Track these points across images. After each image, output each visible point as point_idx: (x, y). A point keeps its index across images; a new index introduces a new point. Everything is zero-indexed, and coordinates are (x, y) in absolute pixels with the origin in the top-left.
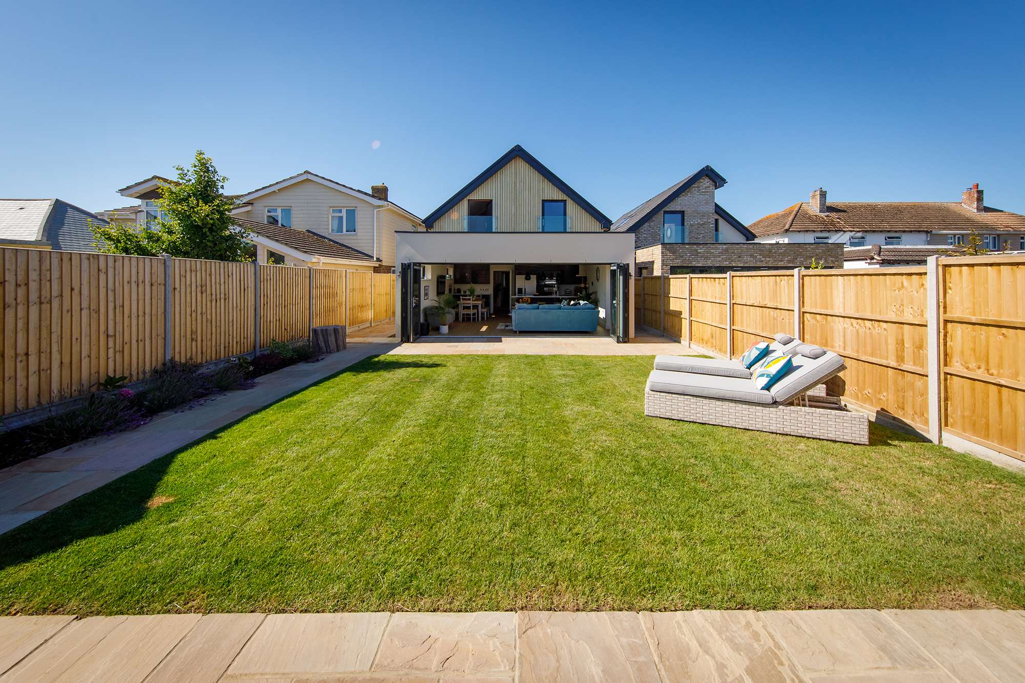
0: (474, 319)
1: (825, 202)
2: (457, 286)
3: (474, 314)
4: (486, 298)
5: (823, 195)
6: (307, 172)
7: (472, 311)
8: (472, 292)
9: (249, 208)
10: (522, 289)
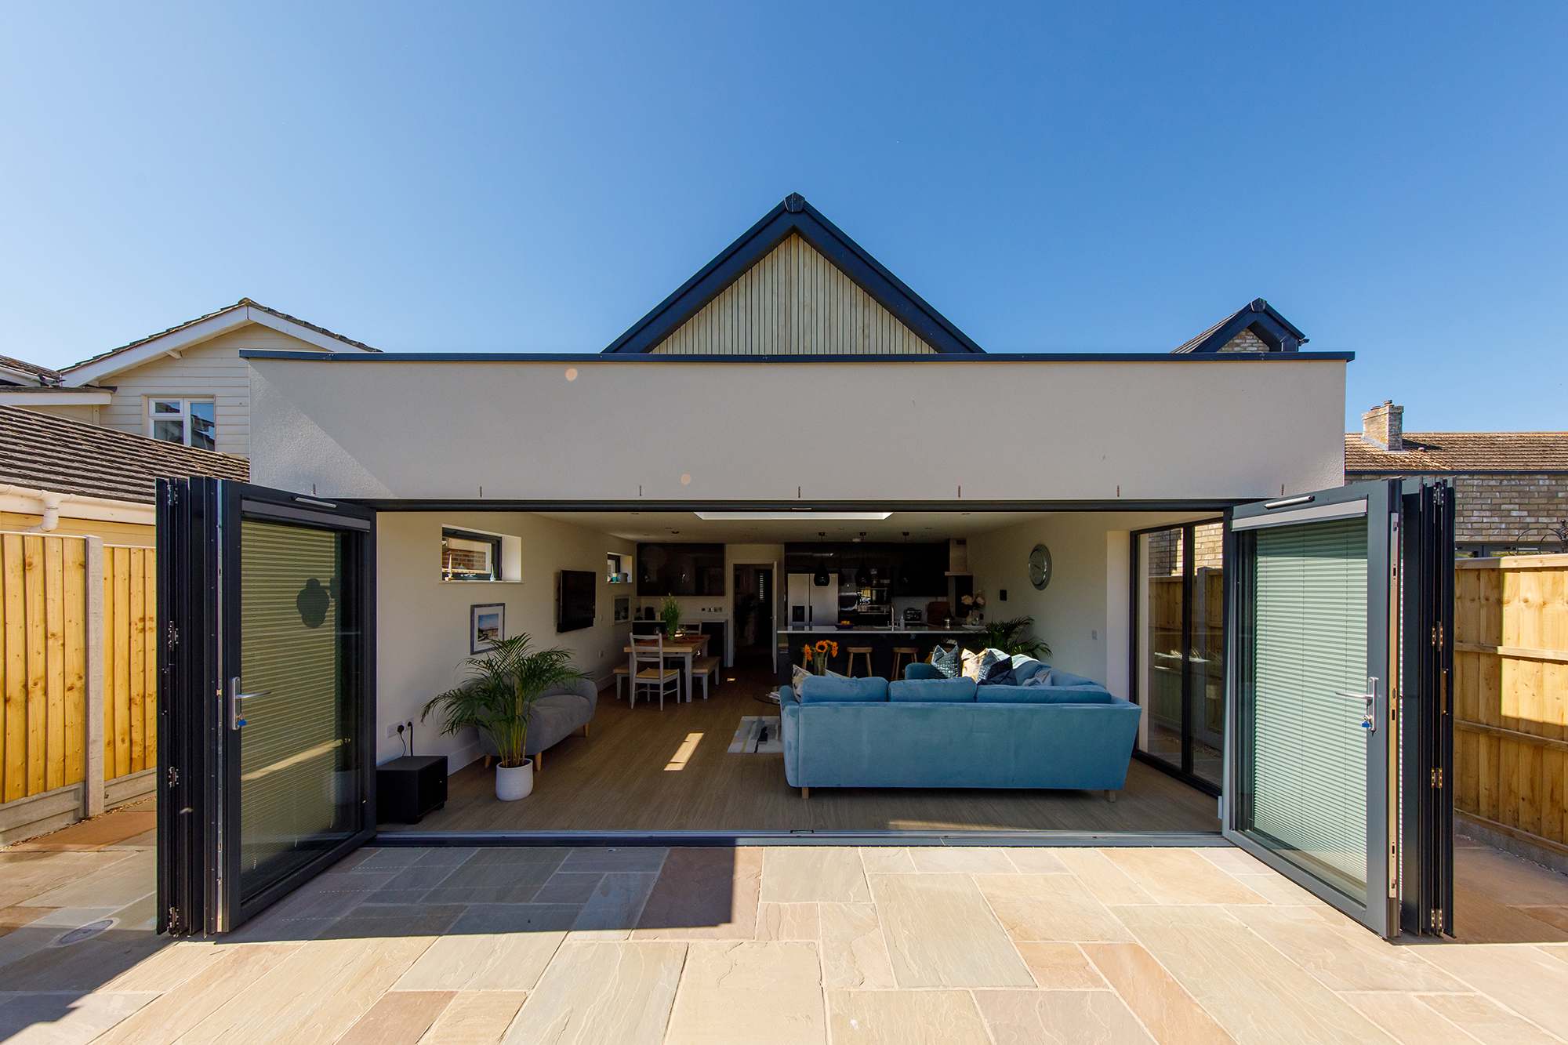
0: (670, 699)
1: (1400, 429)
2: (646, 602)
3: (670, 685)
4: (714, 631)
5: (1396, 414)
6: (246, 303)
7: (662, 677)
8: (672, 617)
9: (103, 398)
10: (802, 608)
